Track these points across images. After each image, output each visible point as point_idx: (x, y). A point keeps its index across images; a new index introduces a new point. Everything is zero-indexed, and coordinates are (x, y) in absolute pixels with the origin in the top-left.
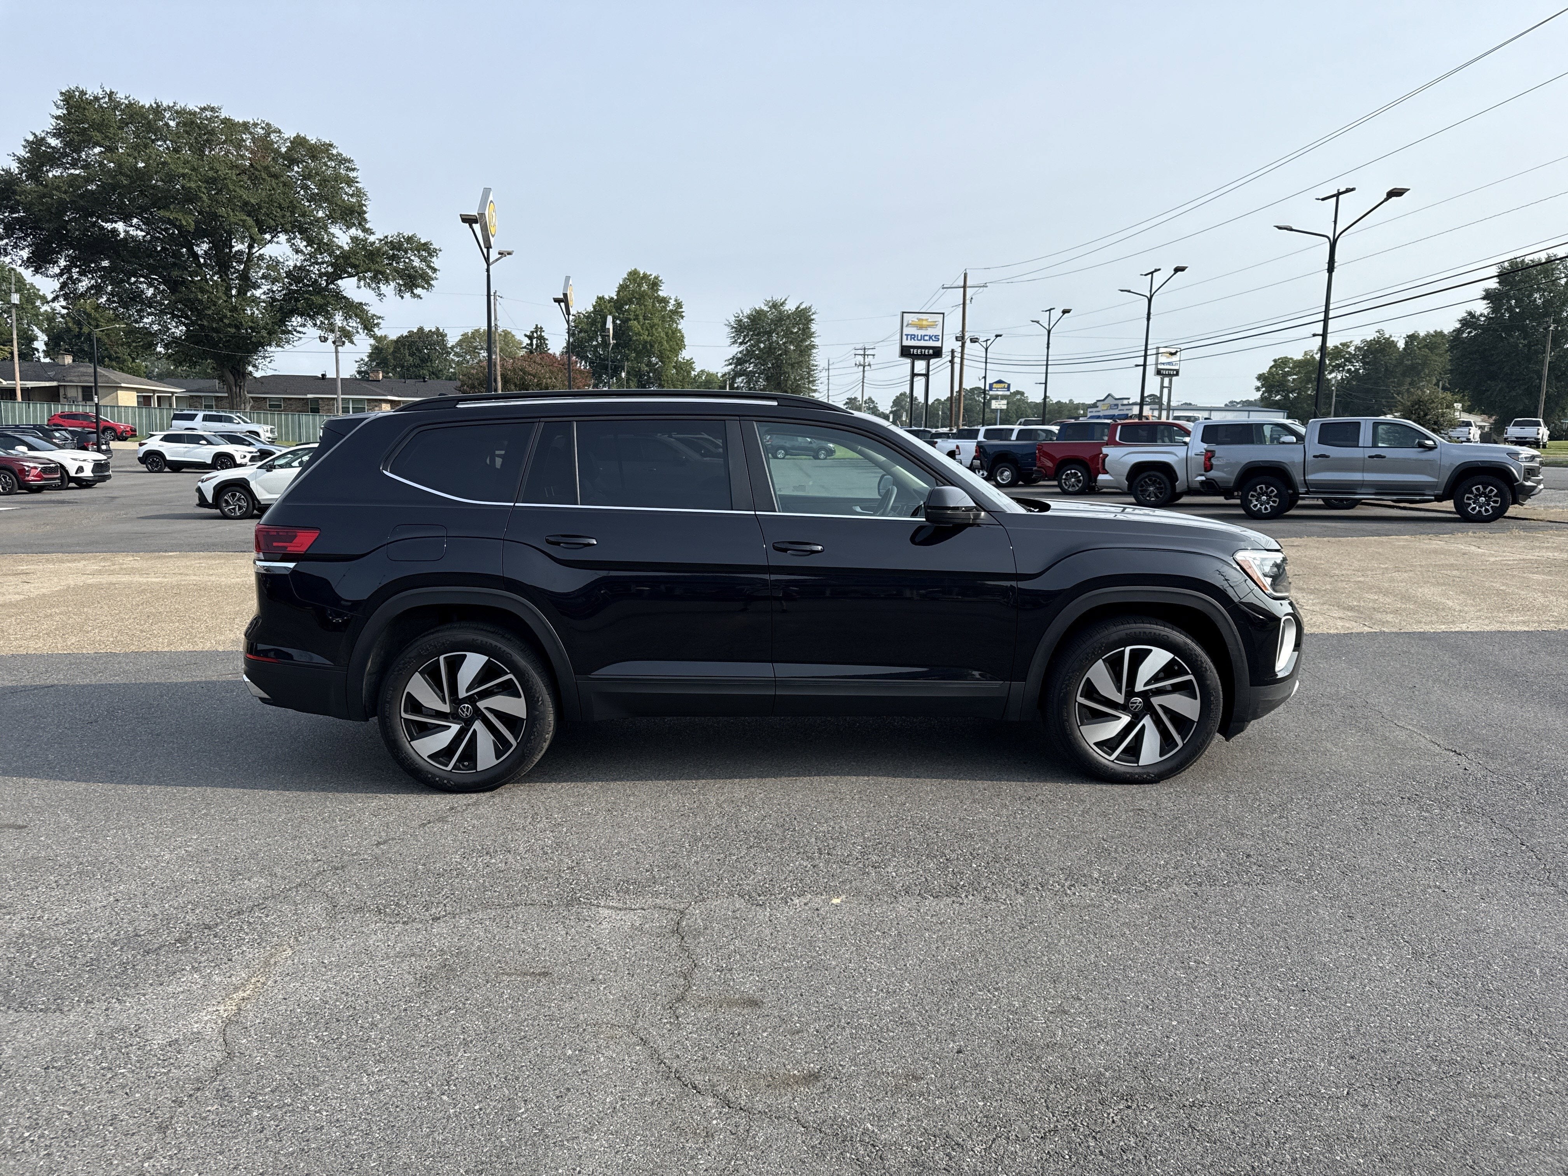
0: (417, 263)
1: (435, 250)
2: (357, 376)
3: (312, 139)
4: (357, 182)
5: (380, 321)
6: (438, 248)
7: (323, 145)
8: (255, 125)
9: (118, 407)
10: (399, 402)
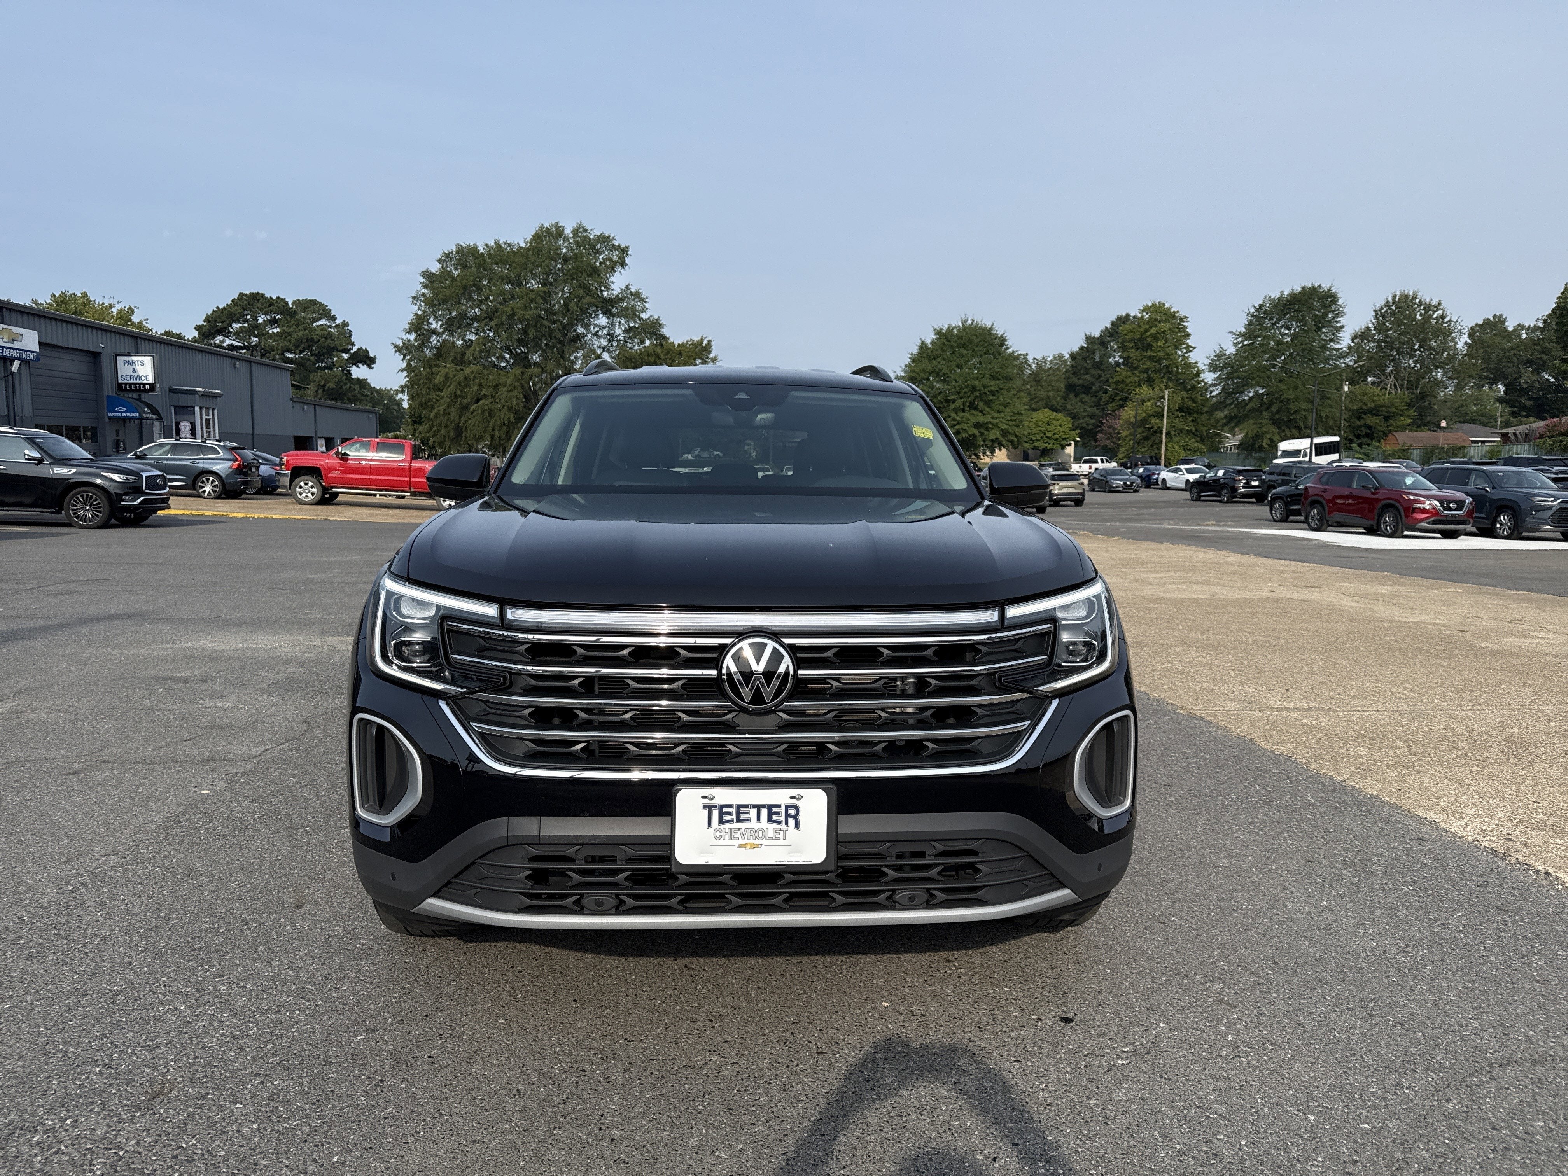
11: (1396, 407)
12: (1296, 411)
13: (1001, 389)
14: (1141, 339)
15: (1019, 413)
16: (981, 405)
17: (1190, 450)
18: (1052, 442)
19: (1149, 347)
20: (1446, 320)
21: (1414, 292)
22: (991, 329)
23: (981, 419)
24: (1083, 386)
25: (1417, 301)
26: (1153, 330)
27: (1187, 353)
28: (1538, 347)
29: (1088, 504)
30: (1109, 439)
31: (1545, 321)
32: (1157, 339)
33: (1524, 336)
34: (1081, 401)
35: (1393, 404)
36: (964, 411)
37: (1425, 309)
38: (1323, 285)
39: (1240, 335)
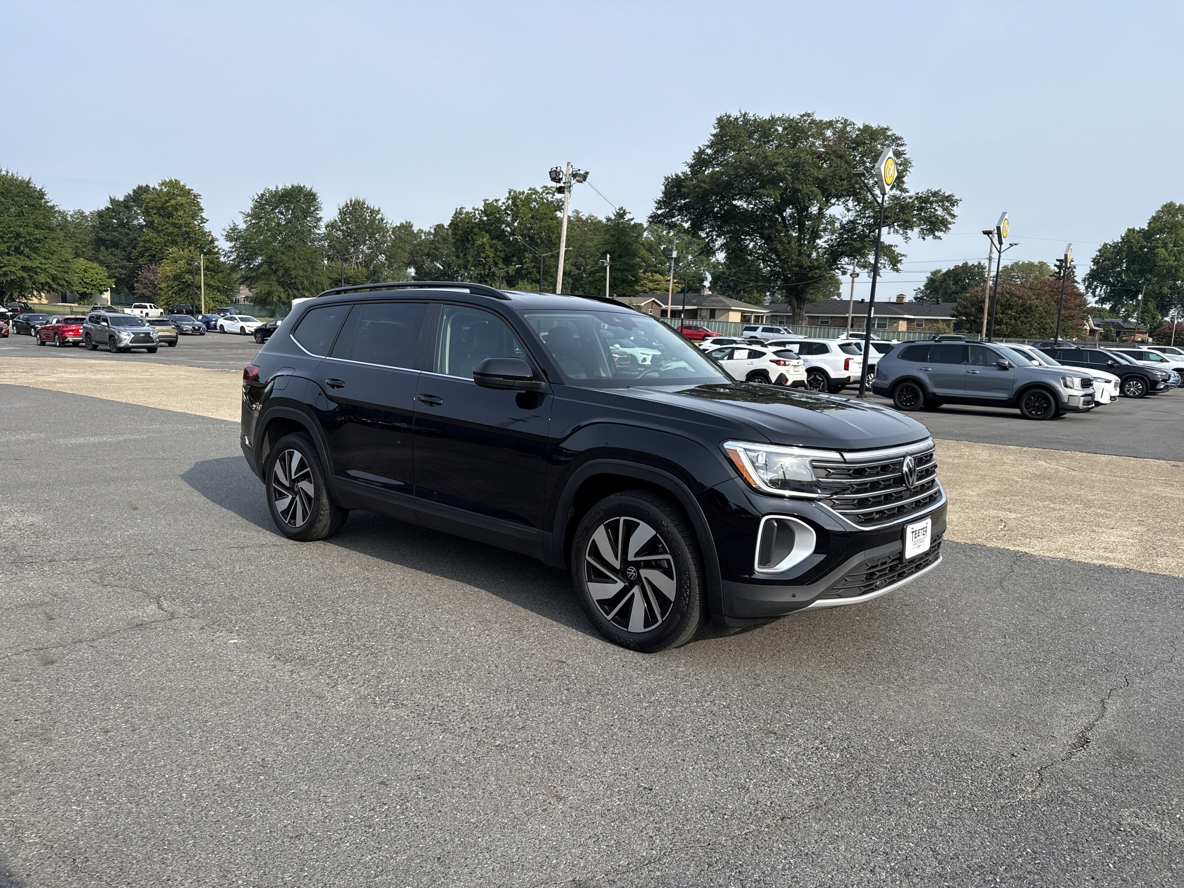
0: (940, 212)
1: (956, 201)
2: (914, 301)
3: (874, 126)
4: (905, 154)
5: (903, 258)
6: (959, 199)
7: (882, 129)
8: (837, 121)
9: (727, 322)
10: (914, 319)
11: (359, 278)
12: (295, 277)
13: (46, 238)
14: (162, 208)
15: (67, 261)
16: (27, 251)
17: (217, 301)
18: (90, 287)
19: (170, 215)
20: (384, 222)
21: (363, 199)
22: (29, 182)
23: (29, 263)
24: (112, 241)
25: (366, 206)
26: (173, 202)
27: (201, 223)
28: (433, 246)
29: (180, 345)
30: (145, 288)
31: (435, 229)
32: (177, 210)
33: (423, 237)
34: (111, 254)
35: (357, 276)
36: (8, 254)
37: (371, 212)
38: (307, 186)
39: (248, 215)
